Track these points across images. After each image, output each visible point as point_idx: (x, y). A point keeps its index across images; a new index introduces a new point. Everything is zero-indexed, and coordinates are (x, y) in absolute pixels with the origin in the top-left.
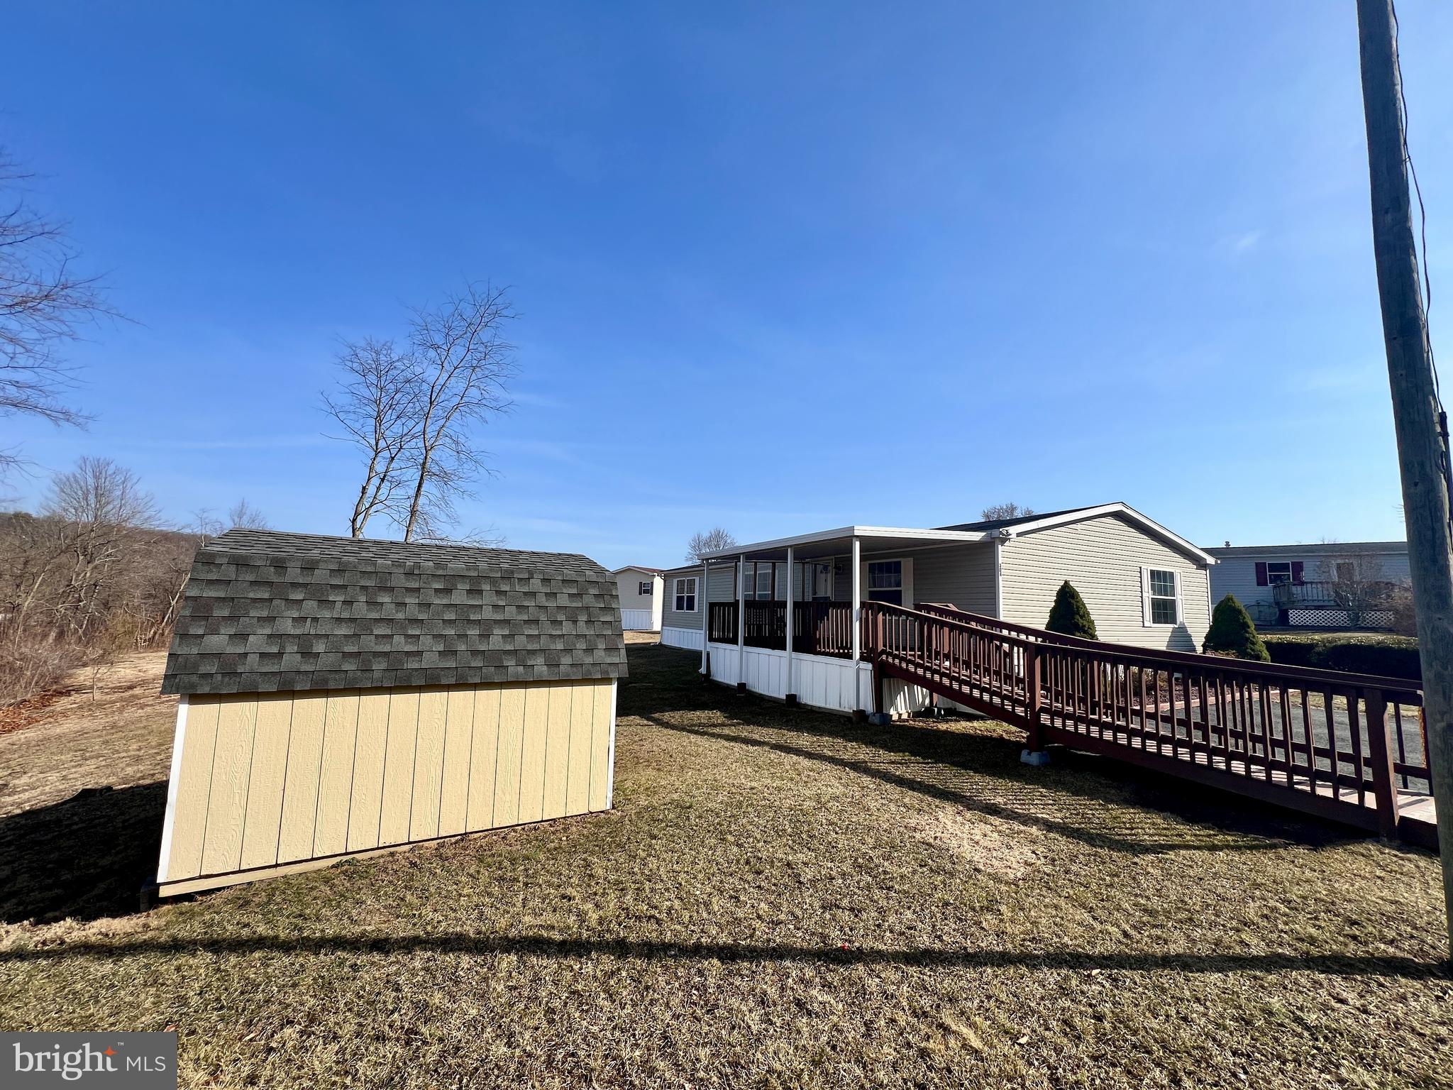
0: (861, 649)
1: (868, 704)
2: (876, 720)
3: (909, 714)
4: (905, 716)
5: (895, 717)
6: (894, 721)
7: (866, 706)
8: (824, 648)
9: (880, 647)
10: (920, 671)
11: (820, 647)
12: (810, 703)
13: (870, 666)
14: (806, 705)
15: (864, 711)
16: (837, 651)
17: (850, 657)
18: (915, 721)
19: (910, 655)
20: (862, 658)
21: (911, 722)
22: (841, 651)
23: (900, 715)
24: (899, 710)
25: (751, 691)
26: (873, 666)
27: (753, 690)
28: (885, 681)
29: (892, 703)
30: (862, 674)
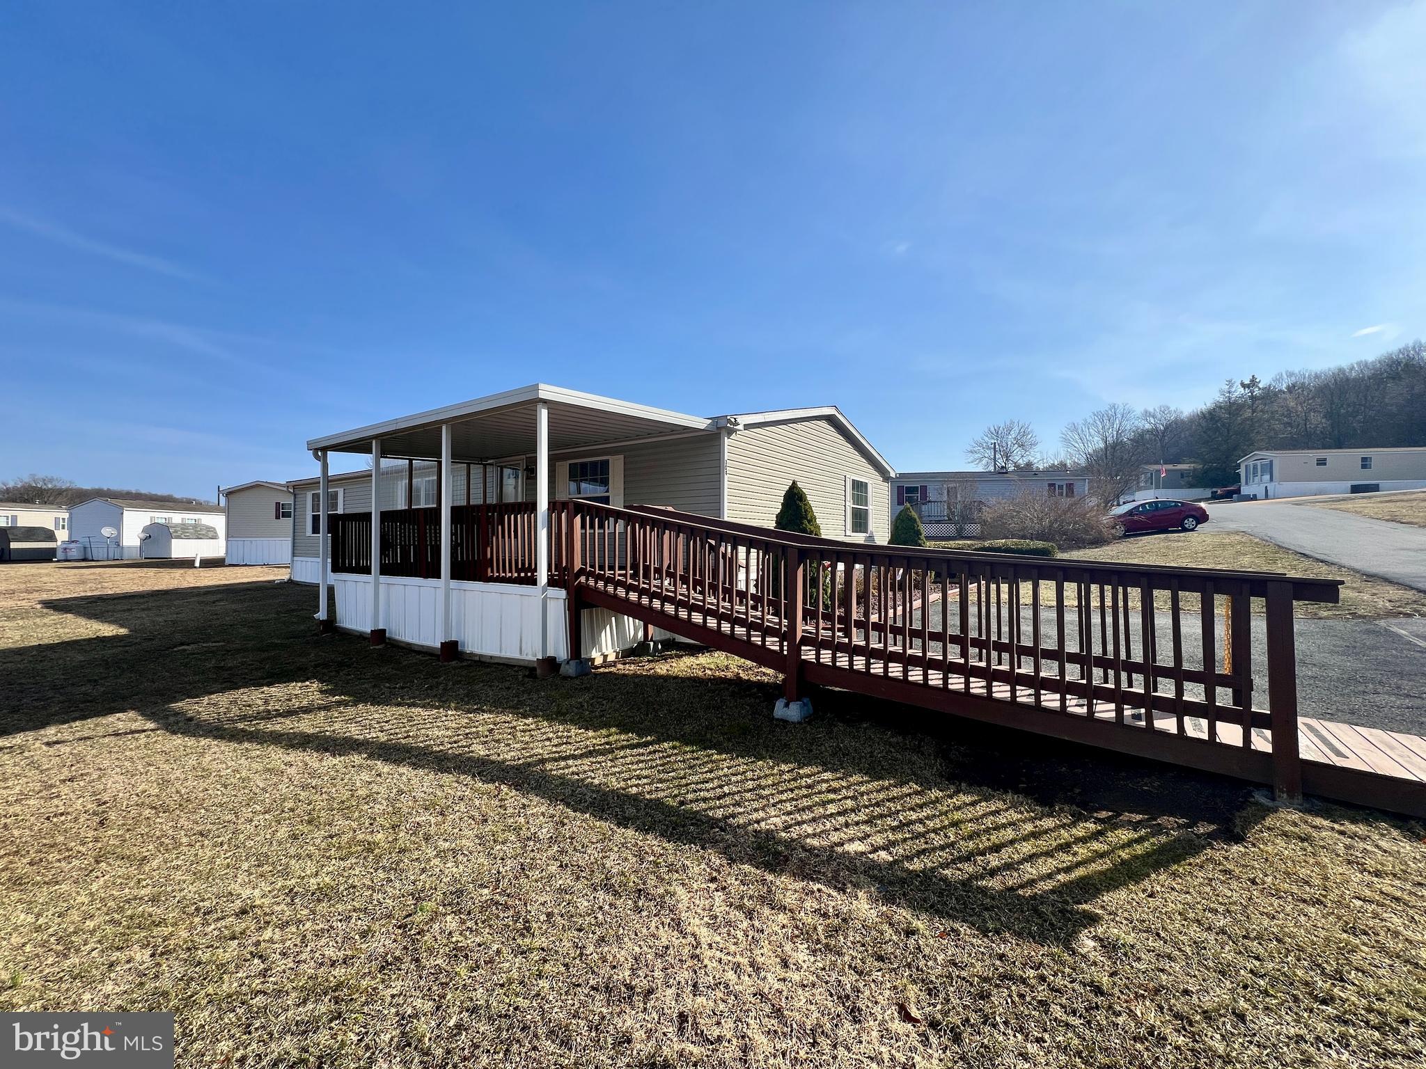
0: (549, 569)
1: (559, 648)
2: (570, 670)
3: (618, 653)
4: (611, 658)
5: (599, 661)
6: (597, 668)
7: (556, 650)
8: (498, 572)
9: (578, 565)
10: (633, 596)
11: (492, 572)
12: (477, 651)
13: (562, 593)
14: (472, 654)
15: (553, 659)
16: (516, 575)
17: (533, 582)
18: (624, 664)
19: (620, 575)
20: (552, 582)
21: (620, 666)
22: (523, 575)
23: (605, 657)
24: (604, 650)
25: (395, 640)
26: (568, 593)
27: (397, 637)
28: (585, 613)
29: (595, 642)
30: (551, 604)
